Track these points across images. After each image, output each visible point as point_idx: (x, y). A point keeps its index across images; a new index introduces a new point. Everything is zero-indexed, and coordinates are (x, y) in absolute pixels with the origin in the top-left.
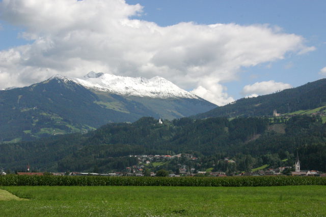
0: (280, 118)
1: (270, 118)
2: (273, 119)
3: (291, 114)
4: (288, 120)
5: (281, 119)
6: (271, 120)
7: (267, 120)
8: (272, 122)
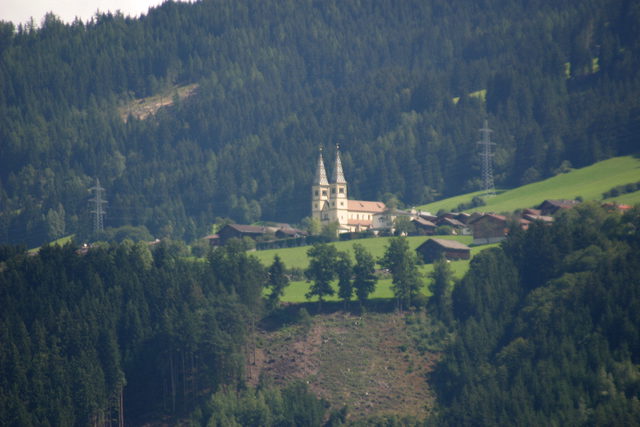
0: (377, 249)
1: (266, 258)
2: (297, 258)
3: (501, 204)
4: (459, 269)
5: (395, 260)
6: (278, 275)
7: (231, 273)
8: (296, 293)
